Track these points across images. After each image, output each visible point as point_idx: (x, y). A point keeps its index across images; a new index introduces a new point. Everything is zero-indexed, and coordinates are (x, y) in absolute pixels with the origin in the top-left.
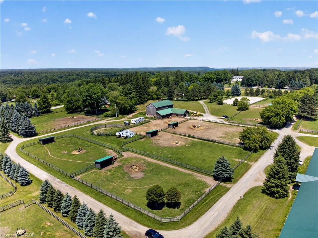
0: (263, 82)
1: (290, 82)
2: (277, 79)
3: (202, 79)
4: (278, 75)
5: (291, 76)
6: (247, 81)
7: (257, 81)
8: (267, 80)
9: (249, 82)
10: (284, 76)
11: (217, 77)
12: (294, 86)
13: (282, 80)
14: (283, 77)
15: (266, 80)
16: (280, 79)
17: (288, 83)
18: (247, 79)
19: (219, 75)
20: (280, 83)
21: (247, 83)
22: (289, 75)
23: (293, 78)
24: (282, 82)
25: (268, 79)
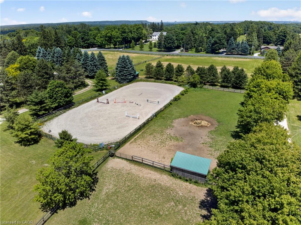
0: (189, 42)
1: (227, 43)
2: (209, 38)
3: (101, 38)
4: (210, 31)
5: (228, 32)
6: (165, 41)
7: (180, 42)
8: (196, 39)
9: (168, 44)
10: (219, 33)
11: (122, 35)
12: (233, 49)
13: (216, 40)
14: (218, 35)
15: (193, 38)
16: (213, 37)
17: (226, 43)
18: (165, 38)
19: (124, 32)
20: (213, 45)
21: (166, 46)
22: (226, 31)
23: (233, 36)
24: (216, 43)
25: (197, 37)
